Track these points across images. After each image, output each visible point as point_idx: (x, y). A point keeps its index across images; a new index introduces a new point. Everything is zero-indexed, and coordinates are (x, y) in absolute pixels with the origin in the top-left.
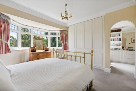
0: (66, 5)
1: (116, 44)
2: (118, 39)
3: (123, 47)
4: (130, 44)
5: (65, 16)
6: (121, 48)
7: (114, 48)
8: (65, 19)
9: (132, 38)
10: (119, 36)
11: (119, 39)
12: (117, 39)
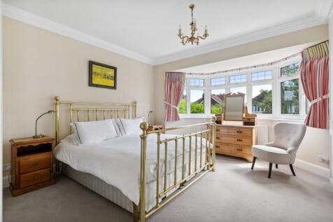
0: (192, 7)
5: (190, 36)
8: (190, 43)
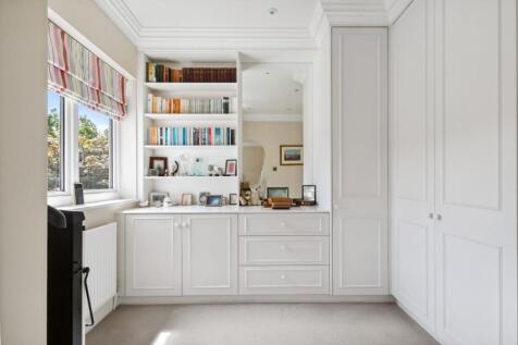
1: (211, 168)
2: (218, 130)
3: (244, 188)
4: (275, 169)
6: (236, 190)
7: (202, 195)
9: (281, 146)
10: (226, 110)
11: (223, 136)
12: (213, 131)
